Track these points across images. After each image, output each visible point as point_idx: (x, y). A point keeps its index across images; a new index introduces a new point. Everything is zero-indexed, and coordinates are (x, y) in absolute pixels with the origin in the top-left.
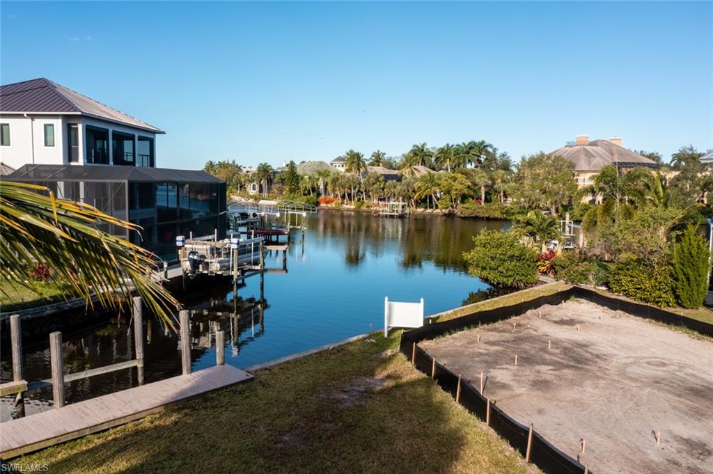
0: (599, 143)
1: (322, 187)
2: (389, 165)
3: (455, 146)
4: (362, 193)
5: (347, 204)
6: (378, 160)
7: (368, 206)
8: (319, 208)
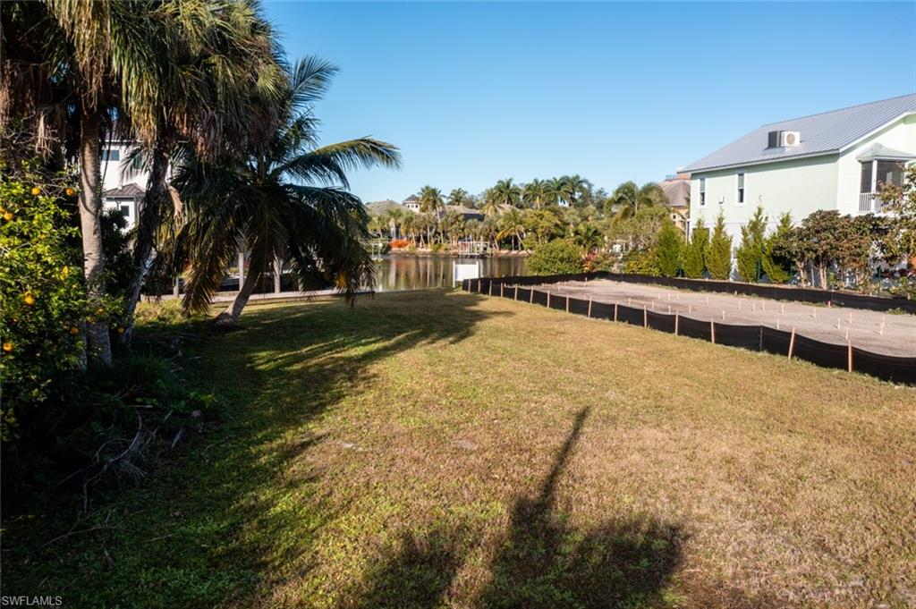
1: (393, 229)
2: (470, 204)
3: (545, 183)
4: (439, 234)
5: (422, 247)
6: (458, 198)
7: (446, 249)
8: (390, 252)
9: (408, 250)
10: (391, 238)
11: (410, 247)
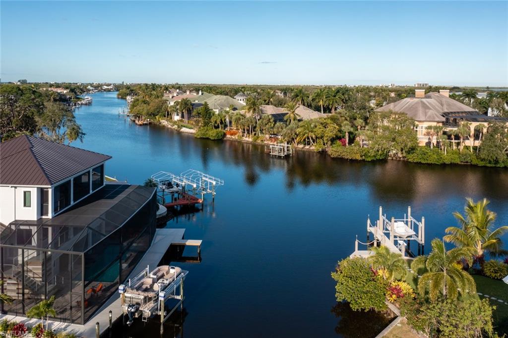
0: (432, 96)
4: (258, 130)
5: (246, 137)
6: (269, 96)
7: (262, 141)
8: (225, 139)
9: (237, 138)
10: (226, 126)
11: (238, 136)
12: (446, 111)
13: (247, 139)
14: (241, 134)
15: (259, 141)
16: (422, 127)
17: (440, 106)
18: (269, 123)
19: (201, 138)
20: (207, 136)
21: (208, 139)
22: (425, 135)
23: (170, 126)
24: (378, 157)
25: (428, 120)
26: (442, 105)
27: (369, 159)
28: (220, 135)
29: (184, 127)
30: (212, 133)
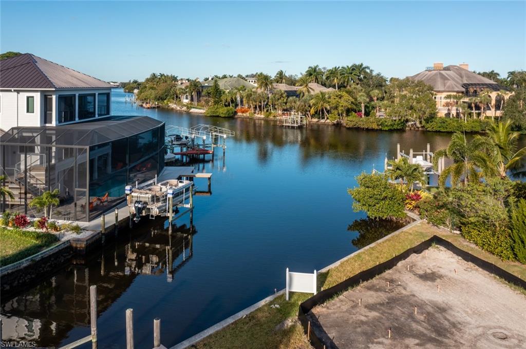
0: (451, 68)
1: (239, 99)
2: (290, 82)
3: (340, 68)
4: (270, 106)
5: (258, 114)
6: (281, 77)
7: (274, 116)
8: (236, 116)
9: (248, 115)
10: (237, 105)
11: (250, 113)
12: (466, 82)
13: (259, 116)
14: (253, 111)
15: (271, 117)
16: (441, 97)
17: (460, 78)
18: (282, 98)
19: (210, 116)
20: (218, 114)
21: (218, 116)
22: (444, 106)
23: (178, 108)
24: (395, 127)
25: (447, 90)
26: (462, 77)
27: (387, 128)
28: (231, 112)
29: (194, 108)
30: (222, 111)
